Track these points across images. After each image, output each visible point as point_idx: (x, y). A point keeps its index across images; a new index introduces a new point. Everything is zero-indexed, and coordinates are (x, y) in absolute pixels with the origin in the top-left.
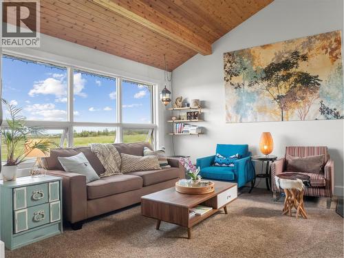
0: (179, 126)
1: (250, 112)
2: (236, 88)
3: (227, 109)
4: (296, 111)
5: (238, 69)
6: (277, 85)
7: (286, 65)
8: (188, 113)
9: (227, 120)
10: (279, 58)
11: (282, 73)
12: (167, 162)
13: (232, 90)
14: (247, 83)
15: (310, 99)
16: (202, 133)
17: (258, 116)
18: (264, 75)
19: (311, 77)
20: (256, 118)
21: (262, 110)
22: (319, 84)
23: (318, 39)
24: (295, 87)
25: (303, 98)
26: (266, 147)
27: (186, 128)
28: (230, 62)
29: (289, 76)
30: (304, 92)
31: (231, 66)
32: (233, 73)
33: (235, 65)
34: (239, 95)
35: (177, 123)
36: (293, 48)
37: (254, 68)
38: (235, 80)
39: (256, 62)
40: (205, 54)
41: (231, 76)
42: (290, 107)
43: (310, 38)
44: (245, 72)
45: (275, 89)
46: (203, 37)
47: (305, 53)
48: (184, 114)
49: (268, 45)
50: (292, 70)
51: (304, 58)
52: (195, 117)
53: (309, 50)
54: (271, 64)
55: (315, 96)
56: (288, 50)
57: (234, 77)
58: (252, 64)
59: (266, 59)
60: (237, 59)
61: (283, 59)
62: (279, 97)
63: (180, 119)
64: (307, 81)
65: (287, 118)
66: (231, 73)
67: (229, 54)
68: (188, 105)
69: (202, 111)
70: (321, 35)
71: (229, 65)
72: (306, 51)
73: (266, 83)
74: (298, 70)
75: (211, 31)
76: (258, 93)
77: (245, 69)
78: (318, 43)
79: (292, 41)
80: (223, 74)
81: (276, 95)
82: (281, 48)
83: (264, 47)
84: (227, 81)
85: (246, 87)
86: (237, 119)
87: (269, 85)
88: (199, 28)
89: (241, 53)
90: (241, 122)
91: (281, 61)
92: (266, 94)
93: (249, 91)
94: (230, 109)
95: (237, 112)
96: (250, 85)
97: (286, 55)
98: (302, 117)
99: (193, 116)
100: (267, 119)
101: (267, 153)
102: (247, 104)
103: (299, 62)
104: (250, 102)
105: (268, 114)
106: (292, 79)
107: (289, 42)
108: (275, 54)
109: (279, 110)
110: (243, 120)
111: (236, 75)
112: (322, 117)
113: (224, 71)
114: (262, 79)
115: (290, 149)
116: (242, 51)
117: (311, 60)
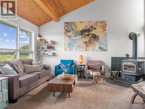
0: (43, 52)
1: (74, 47)
2: (69, 37)
3: (65, 45)
4: (91, 48)
5: (70, 30)
6: (85, 38)
7: (88, 30)
8: (47, 46)
9: (65, 50)
10: (86, 27)
11: (87, 33)
12: (43, 68)
13: (67, 38)
14: (73, 36)
15: (96, 44)
16: (53, 55)
17: (78, 49)
18: (80, 33)
19: (96, 36)
20: (77, 50)
21: (79, 47)
22: (99, 39)
23: (100, 23)
24: (91, 39)
25: (94, 43)
26: (81, 61)
27: (47, 53)
28: (67, 26)
29: (89, 34)
30: (94, 41)
31: (67, 28)
32: (68, 31)
33: (69, 27)
34: (70, 40)
35: (42, 50)
36: (91, 24)
37: (77, 30)
38: (69, 34)
39: (77, 28)
40: (56, 21)
41: (67, 32)
42: (89, 46)
43: (97, 22)
44: (73, 31)
45: (84, 39)
46: (57, 14)
47: (95, 27)
48: (45, 47)
49: (82, 22)
50: (90, 33)
51: (95, 29)
52: (51, 48)
53: (97, 26)
54: (83, 29)
55: (98, 43)
56: (89, 25)
57: (68, 33)
58: (76, 28)
59: (81, 27)
60: (70, 25)
61: (88, 28)
62: (86, 42)
63: (43, 49)
64: (95, 37)
65: (88, 50)
66: (67, 31)
67: (67, 23)
68: (48, 43)
69: (55, 45)
70: (100, 21)
71: (66, 27)
72: (95, 26)
73: (81, 36)
74: (93, 33)
75: (61, 12)
76: (78, 40)
77: (73, 30)
78: (99, 24)
79: (91, 22)
80: (64, 31)
81: (84, 41)
82: (87, 24)
83: (81, 22)
84: (65, 34)
85: (73, 37)
86: (69, 50)
87: (82, 37)
88: (57, 10)
89: (72, 23)
90: (70, 51)
91: (86, 29)
92: (81, 40)
93: (74, 39)
94: (66, 45)
95: (69, 47)
96: (75, 37)
97: (89, 27)
98: (93, 50)
99: (50, 47)
100: (81, 50)
101: (81, 63)
102: (73, 44)
103: (93, 30)
104: (74, 43)
105: (81, 48)
106: (90, 36)
107: (90, 22)
108: (85, 26)
109: (85, 47)
110: (72, 50)
111: (69, 32)
112: (100, 50)
113: (64, 30)
114: (80, 35)
115: (89, 62)
116: (72, 22)
117: (97, 30)
